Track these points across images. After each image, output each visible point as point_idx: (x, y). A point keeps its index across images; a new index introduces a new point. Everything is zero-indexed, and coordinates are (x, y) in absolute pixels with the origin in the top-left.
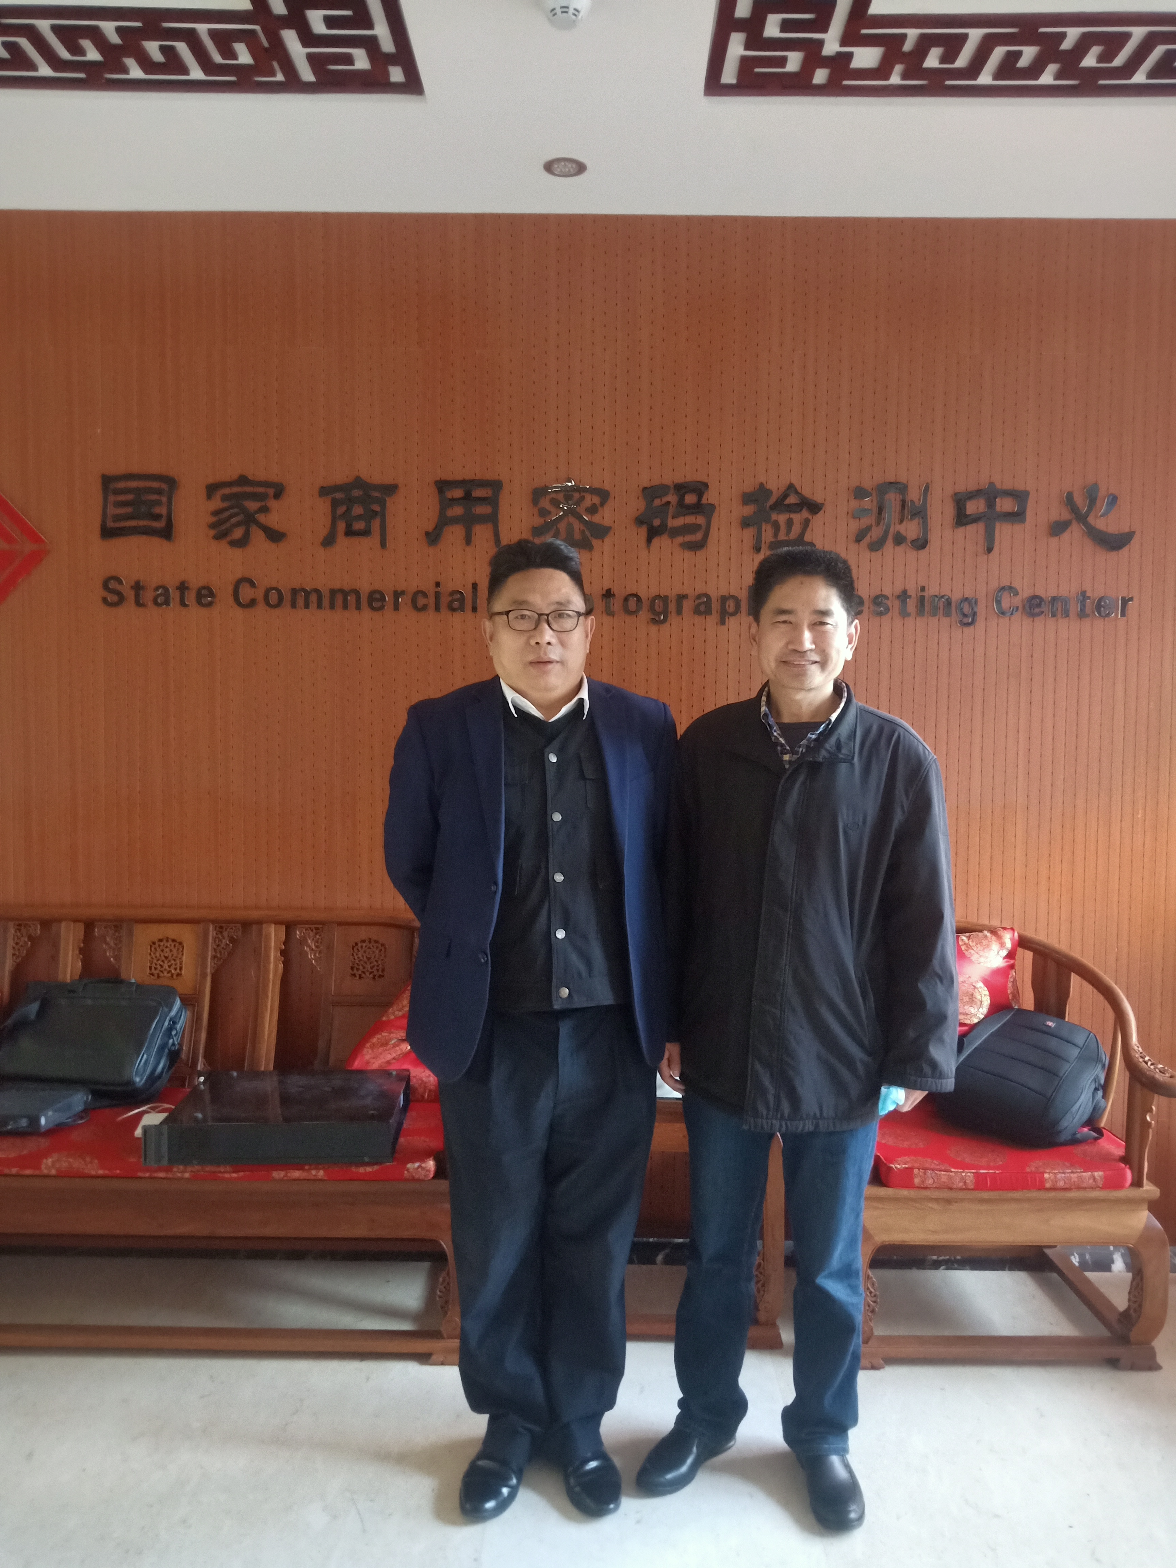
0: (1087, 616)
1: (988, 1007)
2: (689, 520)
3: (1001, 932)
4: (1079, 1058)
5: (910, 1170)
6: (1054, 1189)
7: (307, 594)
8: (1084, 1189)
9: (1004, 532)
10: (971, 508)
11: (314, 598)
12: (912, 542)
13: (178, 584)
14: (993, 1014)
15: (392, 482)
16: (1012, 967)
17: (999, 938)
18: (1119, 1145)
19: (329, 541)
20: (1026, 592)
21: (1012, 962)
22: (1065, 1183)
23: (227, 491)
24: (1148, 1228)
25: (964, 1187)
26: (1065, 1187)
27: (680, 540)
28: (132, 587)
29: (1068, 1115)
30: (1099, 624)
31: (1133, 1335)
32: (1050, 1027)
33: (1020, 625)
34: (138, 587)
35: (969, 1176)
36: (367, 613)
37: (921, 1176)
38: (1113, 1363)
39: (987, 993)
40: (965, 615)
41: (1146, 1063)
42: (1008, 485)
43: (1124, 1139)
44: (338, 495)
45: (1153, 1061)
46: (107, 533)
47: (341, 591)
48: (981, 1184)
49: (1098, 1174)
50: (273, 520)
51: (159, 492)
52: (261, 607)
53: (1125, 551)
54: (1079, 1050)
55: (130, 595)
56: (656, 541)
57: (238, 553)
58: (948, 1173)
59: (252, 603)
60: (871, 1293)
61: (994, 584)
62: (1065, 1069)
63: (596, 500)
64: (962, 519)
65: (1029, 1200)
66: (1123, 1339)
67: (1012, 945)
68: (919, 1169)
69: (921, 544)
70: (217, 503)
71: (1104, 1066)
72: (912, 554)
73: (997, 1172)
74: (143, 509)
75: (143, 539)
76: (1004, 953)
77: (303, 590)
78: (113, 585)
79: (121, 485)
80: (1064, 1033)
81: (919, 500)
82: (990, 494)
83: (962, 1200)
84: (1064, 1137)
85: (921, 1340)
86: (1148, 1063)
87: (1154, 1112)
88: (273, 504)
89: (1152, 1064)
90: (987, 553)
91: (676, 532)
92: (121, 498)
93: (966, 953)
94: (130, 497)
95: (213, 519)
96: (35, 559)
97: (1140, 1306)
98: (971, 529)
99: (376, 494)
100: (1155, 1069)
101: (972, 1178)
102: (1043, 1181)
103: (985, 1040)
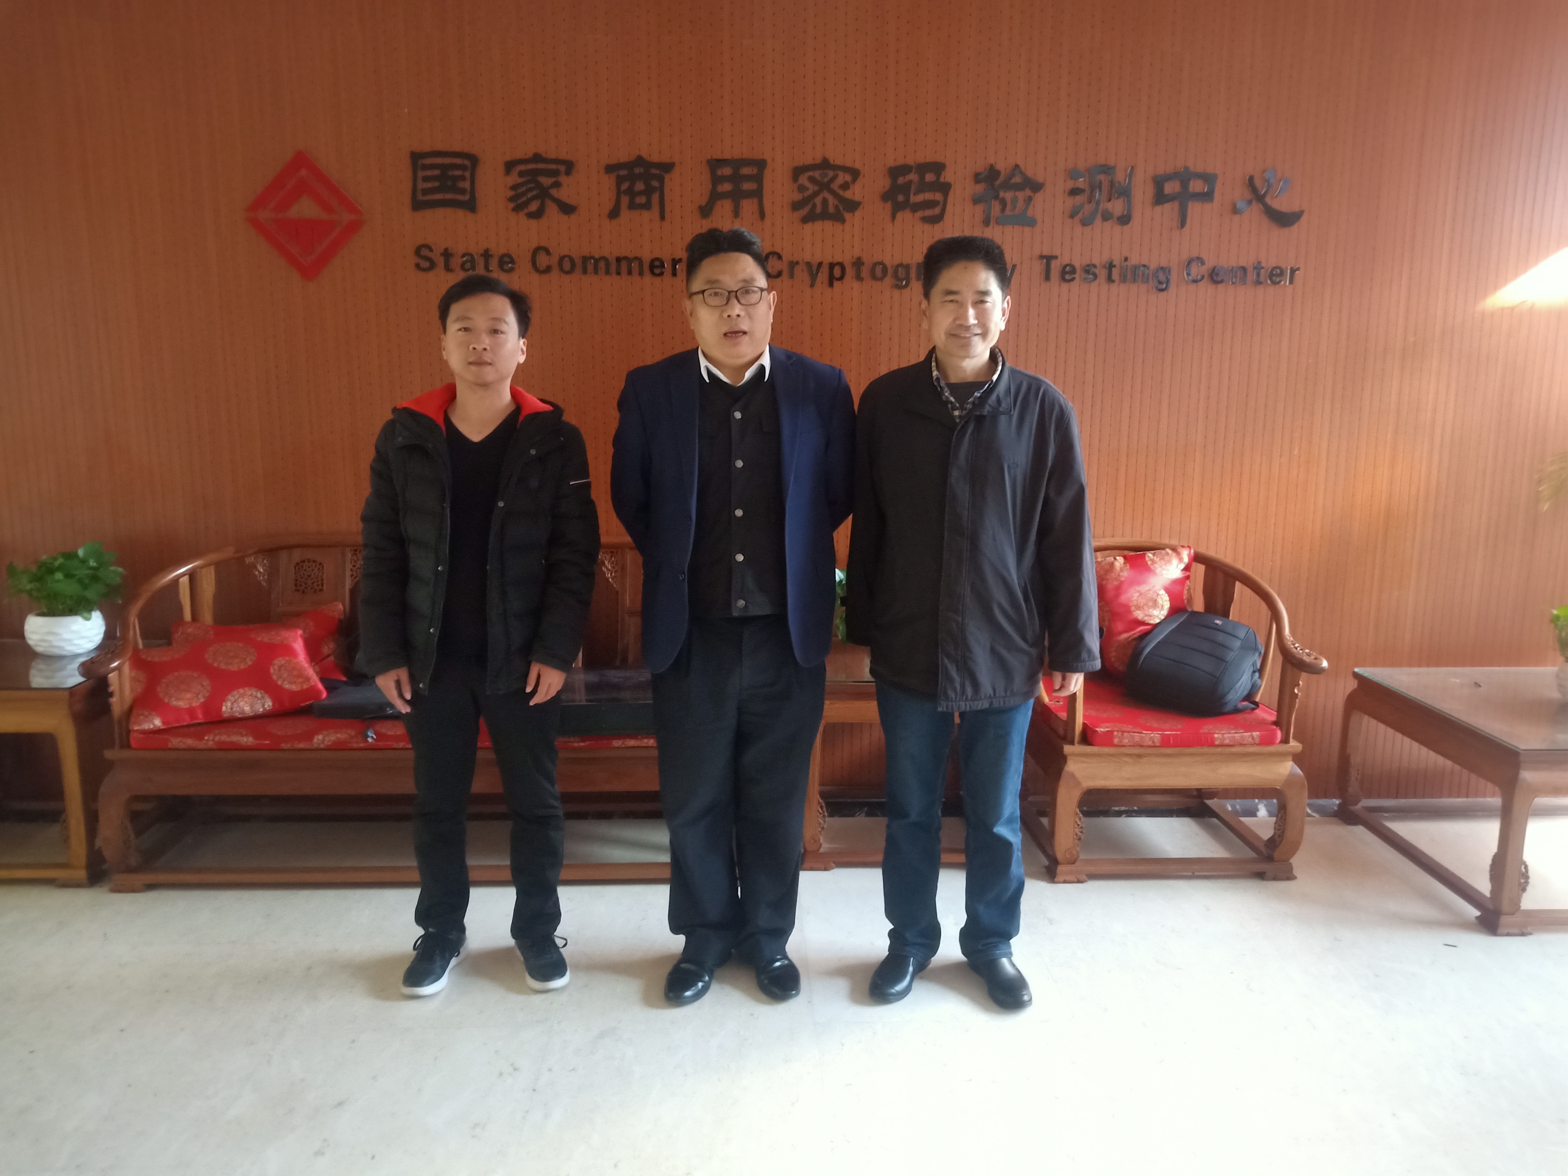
0: (1261, 283)
1: (1168, 610)
2: (928, 196)
3: (1180, 550)
4: (1242, 647)
5: (1112, 732)
6: (1221, 745)
7: (597, 261)
8: (1244, 745)
9: (1195, 209)
10: (1170, 188)
11: (602, 264)
12: (1118, 219)
13: (482, 252)
14: (1172, 615)
15: (668, 160)
16: (1188, 578)
17: (1178, 554)
18: (1271, 714)
19: (614, 214)
20: (1210, 264)
21: (1188, 573)
22: (1230, 741)
23: (522, 167)
24: (1292, 775)
25: (1152, 744)
26: (1230, 744)
27: (920, 214)
28: (442, 254)
29: (1232, 692)
30: (1271, 290)
31: (1276, 855)
32: (1217, 624)
33: (1206, 289)
34: (447, 254)
35: (1157, 737)
36: (648, 278)
37: (1119, 737)
38: (1261, 876)
39: (1168, 598)
40: (1160, 283)
41: (1296, 648)
42: (1200, 168)
43: (1276, 710)
44: (623, 172)
45: (1302, 648)
46: (418, 205)
47: (626, 258)
48: (1166, 742)
49: (1256, 734)
50: (564, 194)
51: (463, 168)
52: (555, 273)
53: (1295, 227)
54: (1241, 641)
55: (440, 261)
56: (899, 216)
57: (533, 223)
58: (1140, 735)
59: (548, 269)
60: (1078, 825)
61: (1185, 256)
62: (1230, 656)
63: (848, 178)
64: (1160, 198)
65: (1201, 754)
66: (1270, 859)
67: (1189, 559)
68: (1118, 732)
69: (1125, 219)
70: (514, 178)
71: (1260, 653)
72: (1118, 229)
73: (1178, 733)
74: (449, 183)
75: (448, 211)
76: (1182, 566)
77: (592, 257)
78: (425, 252)
79: (429, 161)
80: (1229, 629)
81: (1125, 180)
82: (1184, 177)
83: (1150, 755)
84: (1229, 708)
85: (1114, 862)
86: (1297, 649)
87: (1301, 686)
88: (563, 179)
89: (1301, 650)
90: (1180, 228)
91: (916, 208)
92: (429, 173)
93: (1152, 567)
94: (437, 172)
95: (511, 193)
96: (353, 228)
97: (1283, 832)
98: (1167, 207)
99: (654, 171)
100: (1303, 653)
101: (1159, 738)
102: (1213, 739)
103: (1167, 635)
